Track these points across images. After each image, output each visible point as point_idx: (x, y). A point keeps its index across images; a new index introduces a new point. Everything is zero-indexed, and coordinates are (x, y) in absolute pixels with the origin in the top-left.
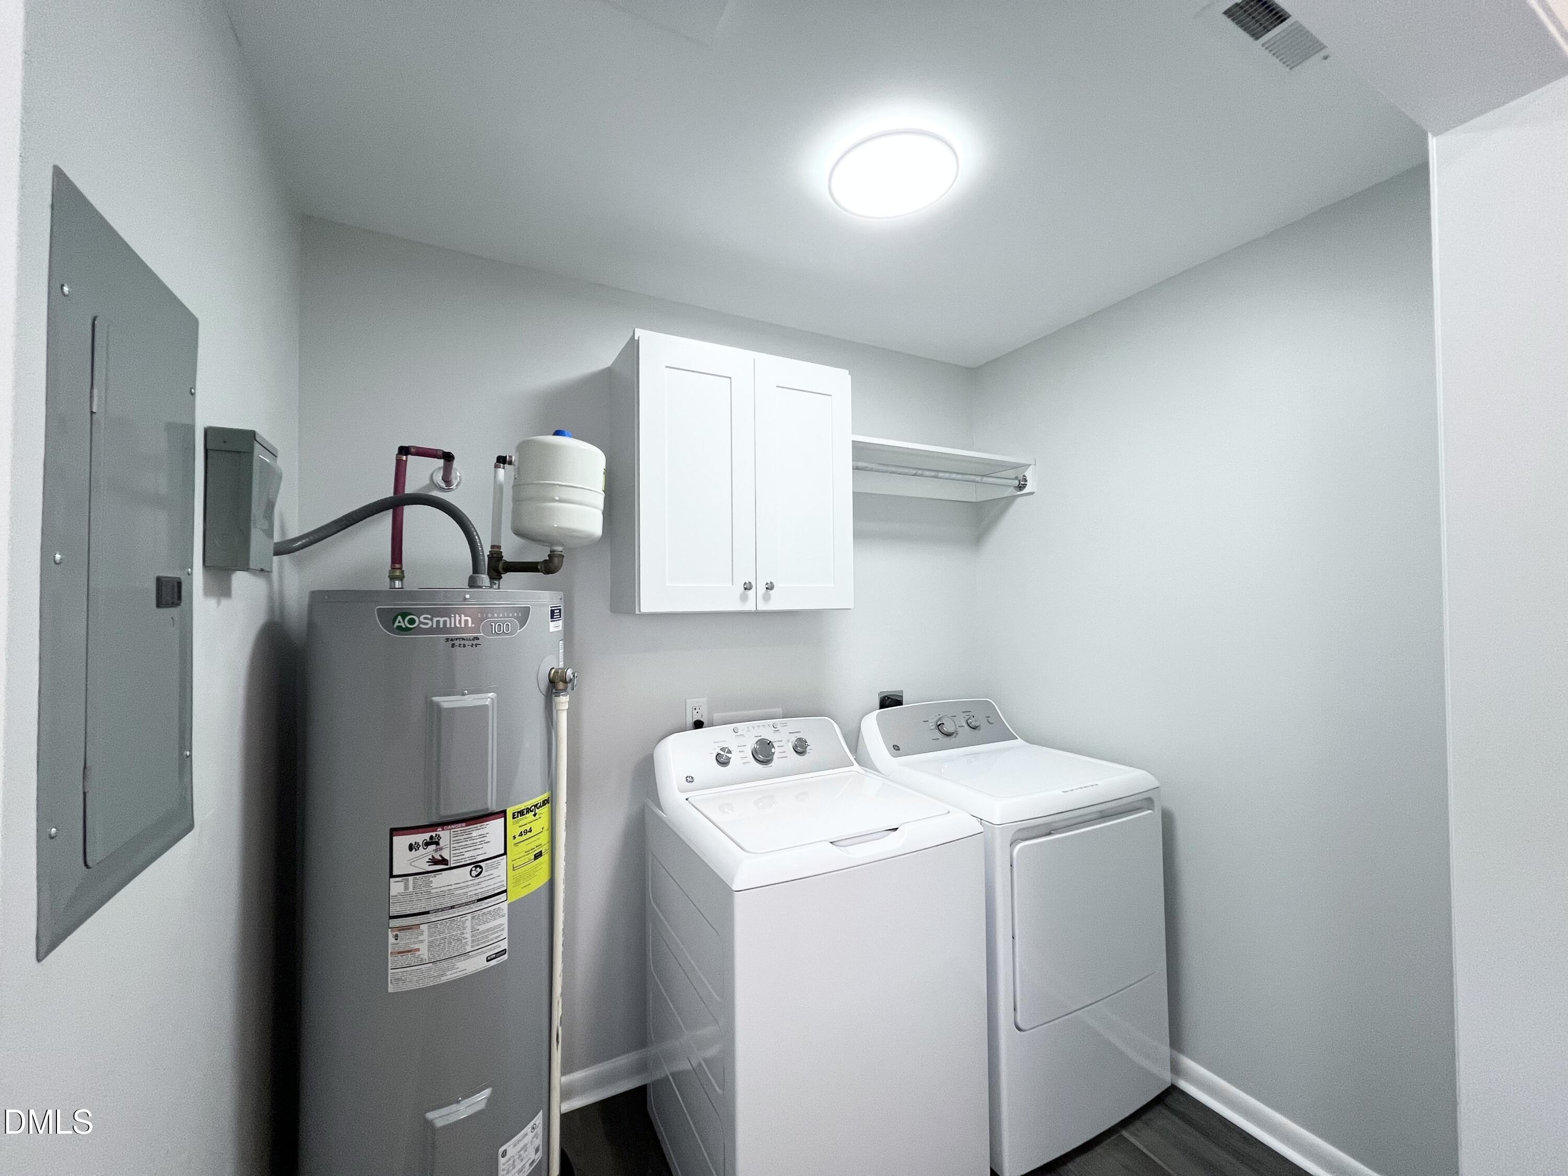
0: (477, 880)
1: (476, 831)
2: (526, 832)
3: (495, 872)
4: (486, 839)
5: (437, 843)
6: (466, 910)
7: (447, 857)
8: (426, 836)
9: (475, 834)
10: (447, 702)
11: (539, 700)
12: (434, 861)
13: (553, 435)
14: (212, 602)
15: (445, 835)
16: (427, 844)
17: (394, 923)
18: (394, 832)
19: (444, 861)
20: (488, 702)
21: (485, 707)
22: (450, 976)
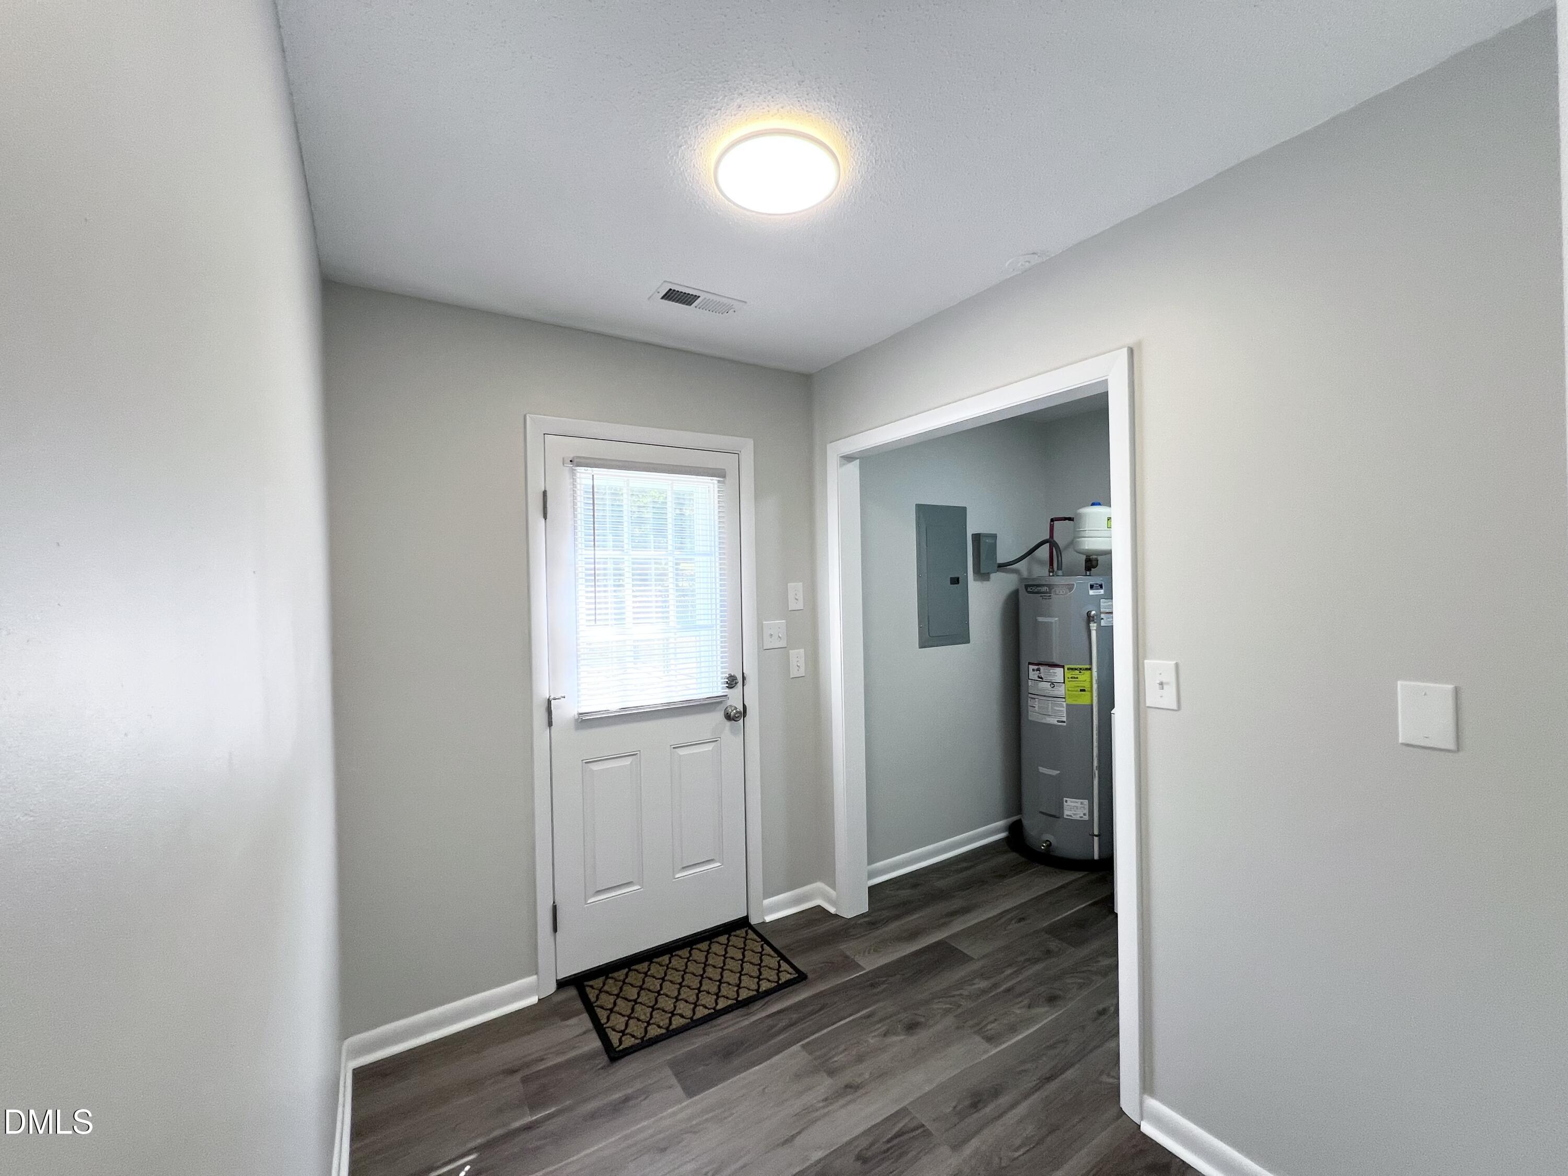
0: (1052, 689)
1: (1053, 670)
2: (1075, 678)
3: (1060, 689)
4: (1056, 674)
5: (1039, 671)
6: (1050, 699)
7: (1042, 677)
8: (1037, 667)
9: (1051, 671)
10: (1040, 619)
11: (1083, 624)
12: (1039, 677)
13: (1091, 505)
14: (978, 584)
15: (1042, 668)
16: (1037, 670)
17: (1030, 695)
18: (1030, 664)
19: (1041, 678)
20: (1053, 621)
21: (1051, 623)
22: (1044, 721)
